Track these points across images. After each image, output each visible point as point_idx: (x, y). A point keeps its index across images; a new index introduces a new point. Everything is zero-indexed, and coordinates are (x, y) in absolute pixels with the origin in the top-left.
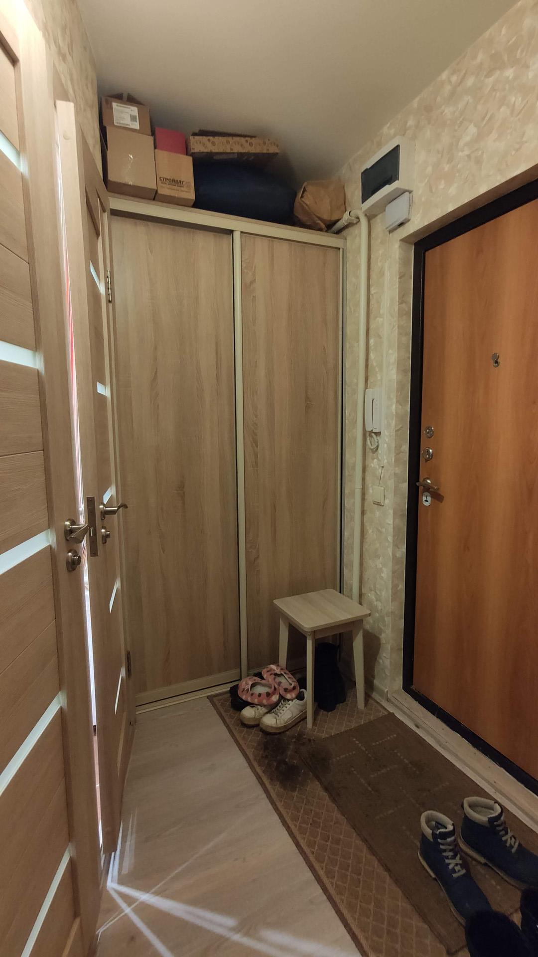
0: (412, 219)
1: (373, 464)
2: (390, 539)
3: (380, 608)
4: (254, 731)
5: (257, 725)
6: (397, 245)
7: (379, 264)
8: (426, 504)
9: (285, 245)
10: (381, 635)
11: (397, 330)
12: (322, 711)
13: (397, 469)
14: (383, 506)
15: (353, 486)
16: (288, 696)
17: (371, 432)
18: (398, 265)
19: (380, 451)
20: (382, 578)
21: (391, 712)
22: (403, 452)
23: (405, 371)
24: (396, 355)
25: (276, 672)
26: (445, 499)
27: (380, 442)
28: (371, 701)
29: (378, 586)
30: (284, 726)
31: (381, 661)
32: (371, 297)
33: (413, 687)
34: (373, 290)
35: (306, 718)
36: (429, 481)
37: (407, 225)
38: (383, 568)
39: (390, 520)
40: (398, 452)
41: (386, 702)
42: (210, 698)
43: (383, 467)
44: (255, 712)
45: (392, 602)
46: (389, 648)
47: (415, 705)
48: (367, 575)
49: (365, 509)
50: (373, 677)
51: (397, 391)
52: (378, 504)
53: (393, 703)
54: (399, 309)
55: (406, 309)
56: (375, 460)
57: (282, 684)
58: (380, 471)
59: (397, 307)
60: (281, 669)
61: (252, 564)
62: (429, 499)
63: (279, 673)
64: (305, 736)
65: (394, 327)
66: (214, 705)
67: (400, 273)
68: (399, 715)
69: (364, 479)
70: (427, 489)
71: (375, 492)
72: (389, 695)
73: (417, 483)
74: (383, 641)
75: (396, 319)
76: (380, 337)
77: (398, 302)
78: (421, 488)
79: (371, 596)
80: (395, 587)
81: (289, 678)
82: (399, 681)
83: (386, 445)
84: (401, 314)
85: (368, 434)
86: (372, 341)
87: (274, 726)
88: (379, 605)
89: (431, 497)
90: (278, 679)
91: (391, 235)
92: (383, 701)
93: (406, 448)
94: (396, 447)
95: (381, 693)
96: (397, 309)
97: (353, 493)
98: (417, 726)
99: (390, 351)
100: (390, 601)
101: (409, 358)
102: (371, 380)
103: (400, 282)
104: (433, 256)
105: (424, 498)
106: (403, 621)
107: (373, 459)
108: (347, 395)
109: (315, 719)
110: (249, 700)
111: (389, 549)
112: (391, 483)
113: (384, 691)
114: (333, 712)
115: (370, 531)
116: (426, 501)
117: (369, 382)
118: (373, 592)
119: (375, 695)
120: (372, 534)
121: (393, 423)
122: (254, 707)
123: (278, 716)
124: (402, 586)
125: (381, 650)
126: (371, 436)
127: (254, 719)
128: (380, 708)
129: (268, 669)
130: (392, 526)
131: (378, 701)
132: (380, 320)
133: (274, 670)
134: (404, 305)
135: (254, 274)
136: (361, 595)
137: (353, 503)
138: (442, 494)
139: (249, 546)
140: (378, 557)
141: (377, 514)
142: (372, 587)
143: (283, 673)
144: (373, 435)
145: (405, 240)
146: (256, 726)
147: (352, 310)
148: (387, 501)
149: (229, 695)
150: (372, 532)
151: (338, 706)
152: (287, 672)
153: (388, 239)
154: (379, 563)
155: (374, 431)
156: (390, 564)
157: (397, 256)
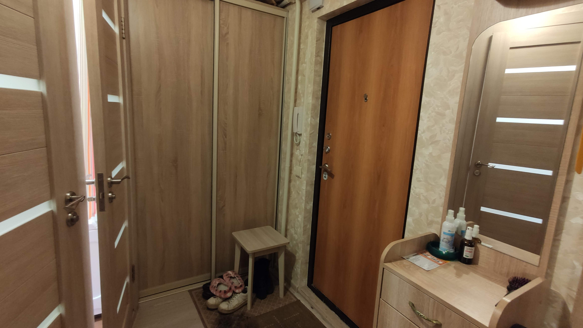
0: (325, 6)
1: (297, 153)
2: (304, 198)
3: (296, 238)
4: (214, 313)
5: (217, 309)
6: (316, 21)
7: (306, 31)
8: (325, 179)
9: (250, 11)
10: (296, 254)
11: (313, 73)
12: (258, 299)
13: (309, 157)
14: (301, 178)
15: (286, 165)
16: (237, 291)
17: (296, 133)
18: (316, 33)
19: (301, 145)
20: (298, 221)
21: (299, 299)
22: (313, 147)
23: (317, 98)
24: (312, 88)
25: (231, 276)
26: (335, 177)
27: (301, 140)
28: (288, 293)
29: (296, 225)
30: (233, 309)
31: (295, 269)
32: (301, 50)
33: (313, 285)
34: (302, 46)
35: (247, 304)
36: (327, 165)
37: (322, 9)
38: (299, 215)
39: (304, 187)
40: (311, 147)
41: (297, 293)
42: (190, 291)
43: (302, 155)
44: (216, 301)
45: (303, 235)
46: (300, 262)
47: (313, 295)
48: (291, 218)
49: (292, 179)
50: (291, 278)
51: (312, 110)
52: (298, 177)
53: (300, 294)
54: (315, 60)
55: (320, 60)
56: (298, 150)
57: (234, 284)
58: (300, 157)
59: (314, 58)
60: (235, 274)
61: (220, 210)
62: (327, 176)
63: (233, 277)
64: (245, 315)
65: (312, 70)
66: (192, 296)
67: (317, 38)
68: (303, 302)
69: (291, 161)
70: (326, 170)
71: (297, 169)
72: (299, 290)
73: (320, 166)
74: (297, 258)
75: (313, 66)
76: (304, 76)
77: (315, 56)
78: (323, 170)
79: (292, 231)
80: (305, 226)
81: (239, 279)
82: (305, 281)
83: (304, 142)
84: (316, 63)
85: (294, 134)
86: (300, 78)
87: (227, 309)
88: (296, 237)
89: (328, 175)
90: (233, 280)
91: (313, 13)
92: (295, 293)
93: (315, 144)
94: (309, 144)
95: (294, 288)
96: (314, 60)
97: (284, 169)
98: (312, 308)
99: (309, 85)
100: (302, 235)
101: (320, 90)
102: (298, 101)
103: (316, 43)
104: (337, 29)
105: (324, 175)
106: (309, 246)
107: (297, 150)
108: (285, 109)
109: (252, 304)
110: (214, 293)
111: (303, 204)
112: (306, 165)
113: (296, 287)
114: (265, 299)
115: (293, 193)
116: (325, 177)
117: (297, 103)
118: (293, 229)
119: (291, 290)
120: (294, 194)
121: (309, 129)
122: (216, 297)
123: (230, 303)
124: (309, 226)
125: (296, 263)
126: (296, 136)
127: (215, 305)
128: (293, 297)
129: (227, 274)
130: (305, 191)
131: (292, 293)
132: (304, 65)
133: (231, 275)
134: (318, 58)
135: (228, 28)
136: (286, 230)
137: (285, 175)
138: (333, 174)
139: (218, 198)
140: (297, 208)
141: (298, 182)
142: (293, 225)
143: (235, 276)
144: (297, 135)
145: (321, 18)
146: (215, 309)
147: (290, 57)
148: (303, 176)
149: (202, 289)
150: (295, 193)
151: (268, 295)
152: (239, 276)
153: (311, 16)
154: (297, 212)
155: (298, 133)
156: (303, 213)
157: (316, 27)
